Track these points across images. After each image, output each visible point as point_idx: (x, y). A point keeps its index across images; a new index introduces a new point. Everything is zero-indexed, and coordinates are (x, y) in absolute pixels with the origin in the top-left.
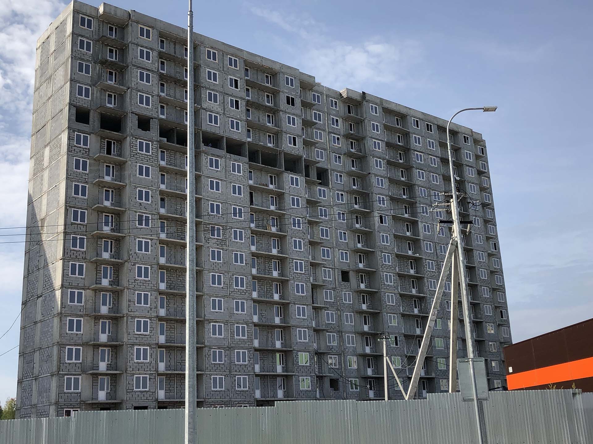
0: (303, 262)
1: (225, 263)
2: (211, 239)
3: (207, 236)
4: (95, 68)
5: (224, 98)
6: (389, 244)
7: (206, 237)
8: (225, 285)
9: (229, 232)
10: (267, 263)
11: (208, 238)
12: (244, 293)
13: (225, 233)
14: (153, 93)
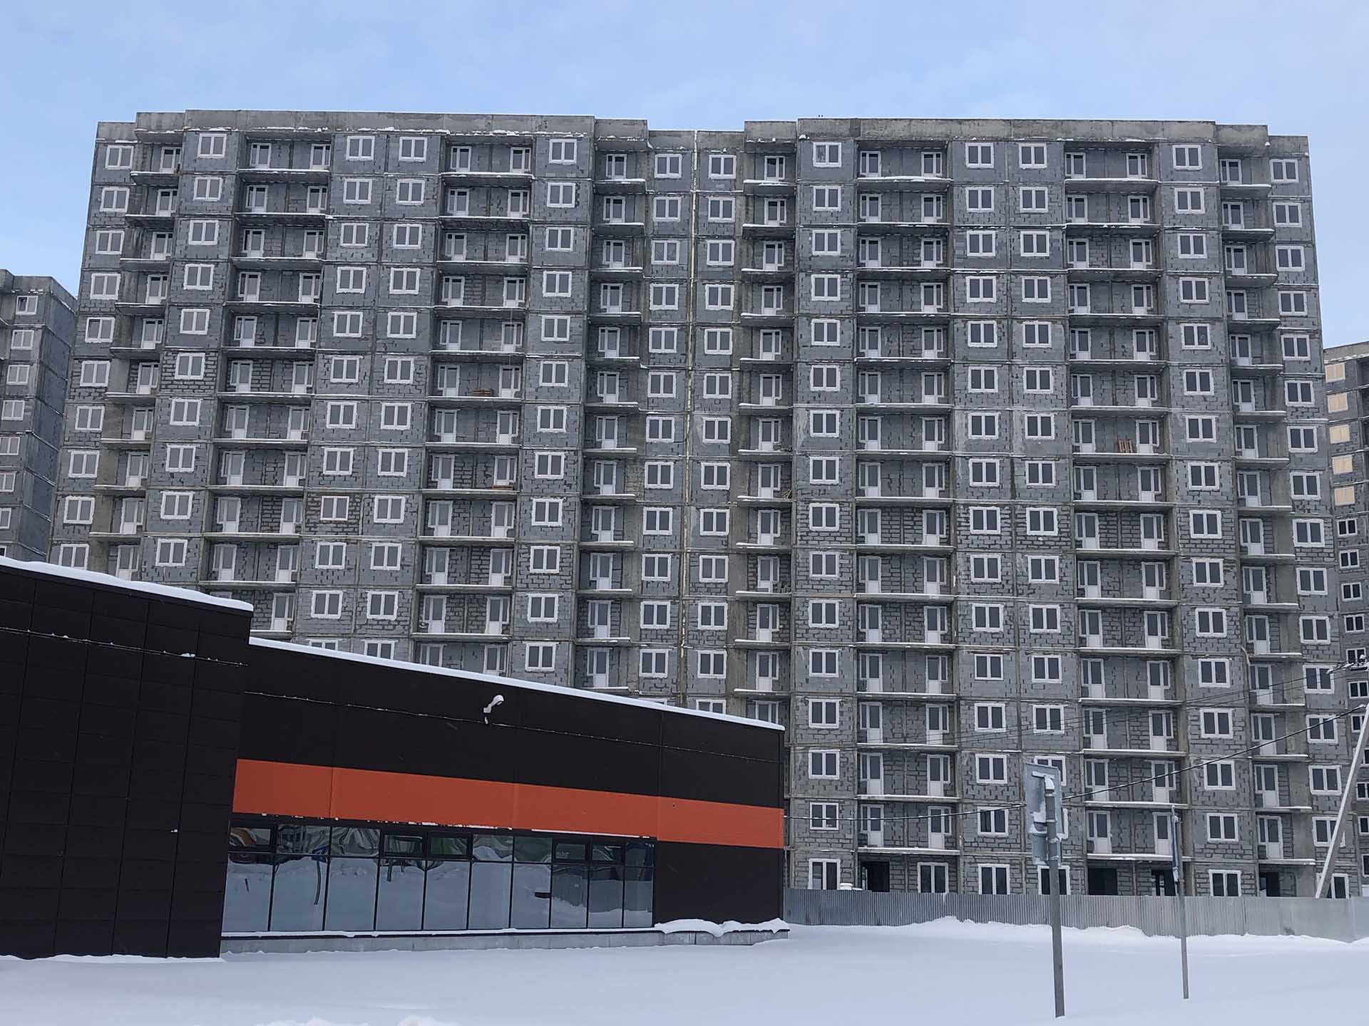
0: (558, 548)
1: (349, 569)
2: (321, 525)
3: (314, 519)
4: (131, 236)
5: (381, 230)
6: (836, 481)
7: (311, 521)
8: (346, 613)
9: (366, 505)
10: (477, 558)
11: (315, 523)
12: (391, 627)
13: (358, 508)
14: (218, 258)
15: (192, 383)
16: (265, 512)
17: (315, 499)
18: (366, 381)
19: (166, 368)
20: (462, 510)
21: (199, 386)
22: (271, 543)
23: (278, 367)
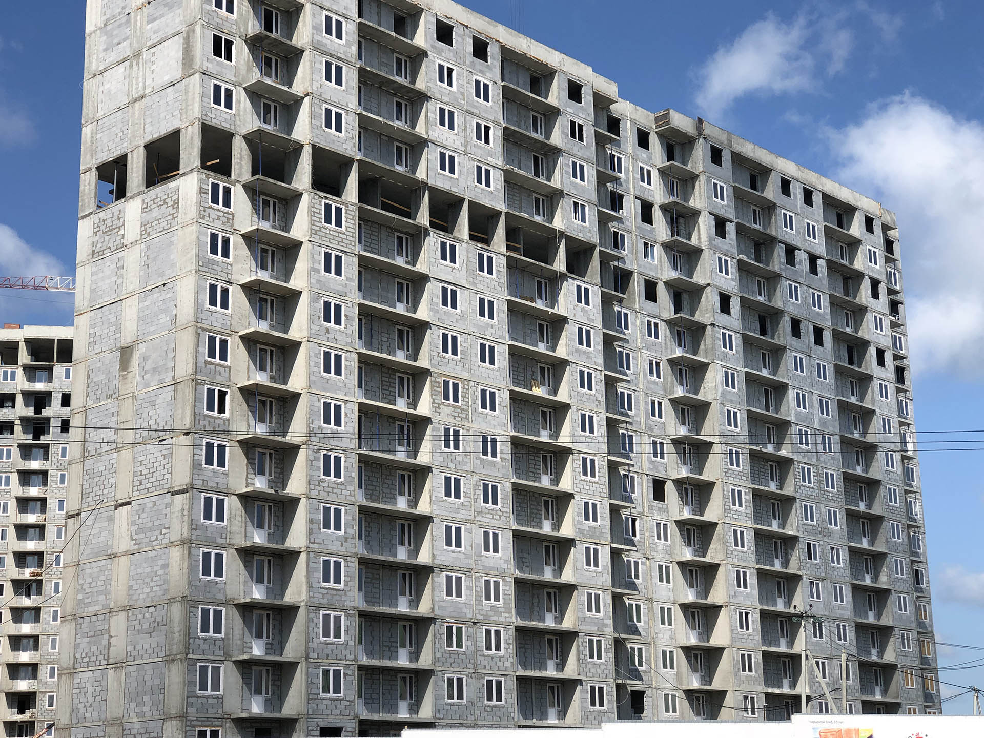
0: (595, 459)
2: (443, 406)
5: (465, 120)
6: (739, 430)
7: (436, 401)
8: (467, 499)
9: (473, 393)
10: (532, 458)
11: (439, 404)
12: (498, 517)
13: (467, 396)
14: (348, 106)
15: (336, 234)
16: (384, 383)
17: (437, 380)
18: (465, 269)
19: (314, 212)
20: (520, 411)
21: (342, 239)
22: (390, 417)
23: (384, 234)
